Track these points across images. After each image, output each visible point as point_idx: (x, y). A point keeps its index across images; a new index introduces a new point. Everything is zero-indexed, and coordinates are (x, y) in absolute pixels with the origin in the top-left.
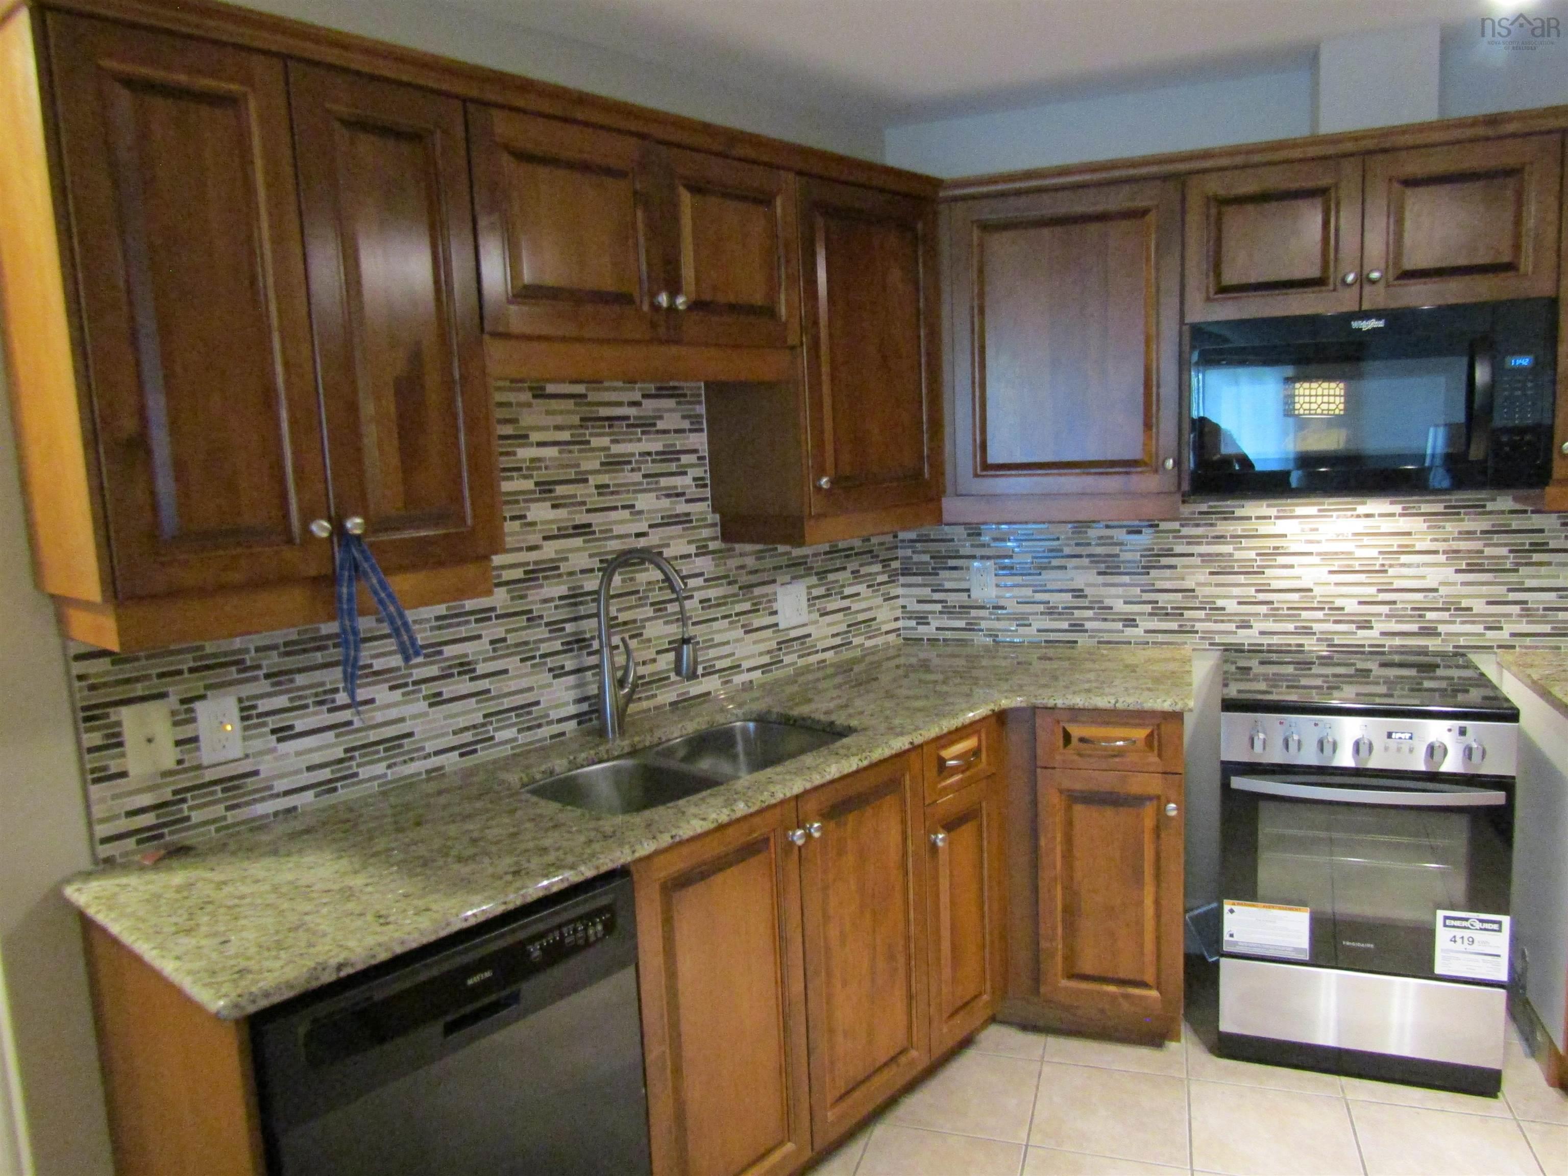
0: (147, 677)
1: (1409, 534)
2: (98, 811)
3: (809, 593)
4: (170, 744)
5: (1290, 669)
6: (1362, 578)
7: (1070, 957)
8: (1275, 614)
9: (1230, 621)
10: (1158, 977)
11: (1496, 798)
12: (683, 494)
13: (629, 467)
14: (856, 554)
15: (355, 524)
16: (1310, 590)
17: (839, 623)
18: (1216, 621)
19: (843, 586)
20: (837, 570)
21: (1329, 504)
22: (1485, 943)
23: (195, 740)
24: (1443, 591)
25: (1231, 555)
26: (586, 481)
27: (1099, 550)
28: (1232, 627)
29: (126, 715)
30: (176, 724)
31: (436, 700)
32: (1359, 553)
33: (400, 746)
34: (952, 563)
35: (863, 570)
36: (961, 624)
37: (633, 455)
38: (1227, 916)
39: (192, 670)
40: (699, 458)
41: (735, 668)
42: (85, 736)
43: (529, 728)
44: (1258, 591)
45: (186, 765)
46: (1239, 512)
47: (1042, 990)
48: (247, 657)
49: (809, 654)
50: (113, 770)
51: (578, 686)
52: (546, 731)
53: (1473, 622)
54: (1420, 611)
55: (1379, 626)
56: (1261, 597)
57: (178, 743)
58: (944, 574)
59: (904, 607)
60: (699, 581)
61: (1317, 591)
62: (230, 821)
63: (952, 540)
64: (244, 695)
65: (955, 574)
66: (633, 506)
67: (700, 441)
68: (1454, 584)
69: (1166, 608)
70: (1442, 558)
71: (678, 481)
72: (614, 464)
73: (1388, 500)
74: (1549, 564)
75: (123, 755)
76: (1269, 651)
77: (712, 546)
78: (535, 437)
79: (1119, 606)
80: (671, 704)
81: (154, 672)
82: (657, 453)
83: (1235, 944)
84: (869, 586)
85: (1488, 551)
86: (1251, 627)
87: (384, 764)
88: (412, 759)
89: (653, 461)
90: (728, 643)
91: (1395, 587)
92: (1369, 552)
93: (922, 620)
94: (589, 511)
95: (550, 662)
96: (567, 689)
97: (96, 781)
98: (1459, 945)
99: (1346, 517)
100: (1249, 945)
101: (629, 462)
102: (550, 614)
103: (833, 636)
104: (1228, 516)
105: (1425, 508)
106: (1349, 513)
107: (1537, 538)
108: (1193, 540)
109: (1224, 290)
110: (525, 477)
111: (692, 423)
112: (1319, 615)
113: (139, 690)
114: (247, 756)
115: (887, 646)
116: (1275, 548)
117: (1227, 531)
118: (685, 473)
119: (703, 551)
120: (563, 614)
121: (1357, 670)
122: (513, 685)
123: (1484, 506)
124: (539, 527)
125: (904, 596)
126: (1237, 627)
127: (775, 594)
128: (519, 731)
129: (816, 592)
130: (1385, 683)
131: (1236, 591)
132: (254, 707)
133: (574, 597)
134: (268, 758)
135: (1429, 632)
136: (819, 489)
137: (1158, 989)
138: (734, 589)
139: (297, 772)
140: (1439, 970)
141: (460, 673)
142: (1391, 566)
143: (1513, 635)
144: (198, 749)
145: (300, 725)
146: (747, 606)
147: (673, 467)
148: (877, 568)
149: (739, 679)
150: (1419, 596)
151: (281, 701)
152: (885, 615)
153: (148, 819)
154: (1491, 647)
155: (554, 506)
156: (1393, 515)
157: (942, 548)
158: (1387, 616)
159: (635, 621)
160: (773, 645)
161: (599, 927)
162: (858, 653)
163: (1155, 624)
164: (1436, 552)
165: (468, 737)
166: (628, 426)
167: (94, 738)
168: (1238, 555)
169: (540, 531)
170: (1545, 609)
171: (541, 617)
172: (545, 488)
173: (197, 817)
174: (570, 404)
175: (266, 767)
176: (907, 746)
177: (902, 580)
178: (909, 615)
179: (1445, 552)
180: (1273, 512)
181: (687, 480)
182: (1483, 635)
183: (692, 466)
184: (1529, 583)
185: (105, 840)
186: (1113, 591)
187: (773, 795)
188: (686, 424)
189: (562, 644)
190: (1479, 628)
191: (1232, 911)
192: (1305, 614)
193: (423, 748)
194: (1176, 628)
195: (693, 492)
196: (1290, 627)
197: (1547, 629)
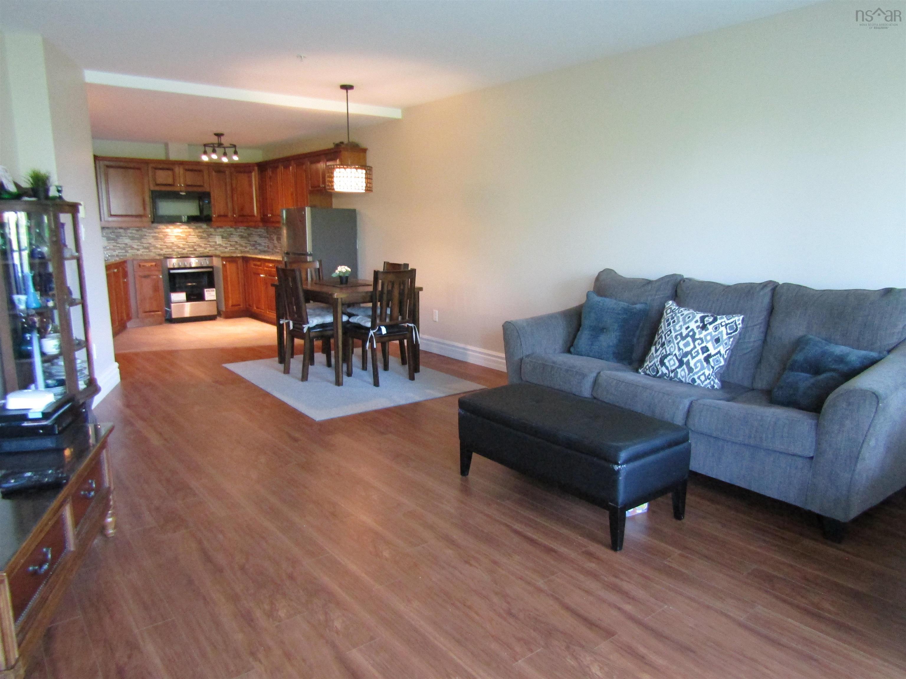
1: (190, 232)
6: (183, 240)
8: (167, 248)
9: (159, 249)
11: (211, 270)
16: (174, 243)
18: (156, 249)
22: (212, 294)
24: (197, 242)
27: (130, 235)
32: (182, 235)
54: (193, 247)
56: (164, 244)
69: (145, 247)
70: (196, 237)
83: (173, 301)
85: (203, 235)
86: (162, 250)
91: (188, 242)
92: (183, 235)
98: (208, 295)
100: (175, 301)
104: (157, 228)
105: (192, 227)
106: (178, 228)
107: (210, 233)
108: (150, 233)
116: (166, 234)
123: (201, 226)
131: (160, 243)
135: (195, 250)
137: (161, 312)
140: (205, 299)
142: (187, 238)
150: (193, 244)
156: (187, 228)
163: (144, 250)
164: (195, 235)
168: (159, 236)
170: (213, 245)
180: (165, 227)
182: (204, 250)
184: (210, 241)
186: (134, 244)
191: (172, 295)
192: (173, 247)
194: (148, 251)
196: (170, 250)
197: (214, 249)
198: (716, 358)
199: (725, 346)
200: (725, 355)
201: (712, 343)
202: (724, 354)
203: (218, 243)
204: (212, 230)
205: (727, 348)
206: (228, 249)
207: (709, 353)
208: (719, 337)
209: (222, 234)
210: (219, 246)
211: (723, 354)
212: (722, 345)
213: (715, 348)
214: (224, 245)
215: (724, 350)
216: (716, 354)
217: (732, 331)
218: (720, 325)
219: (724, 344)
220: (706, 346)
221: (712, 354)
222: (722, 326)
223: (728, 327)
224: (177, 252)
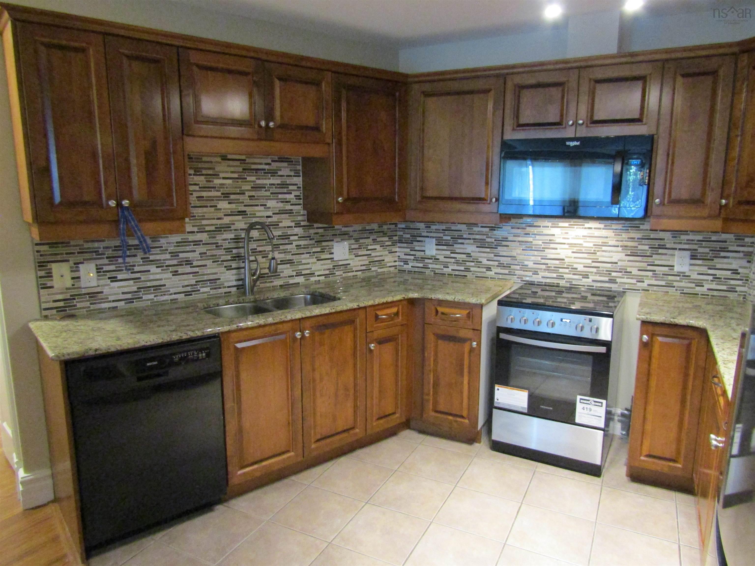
0: (62, 254)
1: (607, 237)
2: (43, 299)
3: (349, 247)
4: (70, 278)
5: (553, 294)
6: (585, 256)
7: (436, 403)
8: (548, 269)
9: (530, 271)
10: (468, 414)
11: (602, 349)
12: (290, 202)
13: (264, 189)
14: (375, 232)
15: (126, 203)
16: (563, 260)
17: (365, 261)
18: (524, 271)
19: (368, 245)
20: (365, 238)
21: (574, 222)
22: (595, 411)
23: (79, 278)
24: (620, 263)
25: (531, 242)
26: (244, 194)
27: (477, 237)
28: (530, 274)
29: (54, 267)
30: (72, 271)
31: (175, 273)
32: (585, 245)
33: (160, 289)
34: (419, 239)
35: (378, 239)
36: (421, 265)
37: (267, 184)
38: (496, 392)
39: (79, 253)
40: (298, 187)
41: (312, 274)
42: (39, 272)
43: (215, 289)
44: (542, 259)
45: (76, 286)
46: (536, 224)
47: (424, 416)
48: (100, 250)
49: (349, 272)
50: (48, 285)
51: (236, 274)
52: (222, 290)
53: (632, 278)
54: (609, 272)
55: (592, 278)
56: (543, 261)
57: (73, 278)
58: (415, 243)
59: (399, 256)
60: (296, 238)
61: (567, 260)
62: (91, 308)
63: (419, 229)
64: (98, 263)
65: (419, 243)
66: (266, 205)
67: (299, 180)
68: (625, 261)
69: (504, 264)
70: (620, 249)
71: (287, 196)
72: (256, 188)
73: (598, 222)
74: (666, 254)
75: (52, 280)
76: (545, 285)
77: (302, 223)
78: (222, 175)
79: (485, 261)
80: (281, 286)
81: (65, 252)
82: (278, 184)
83: (499, 403)
84: (381, 246)
85: (640, 247)
86: (538, 274)
87: (153, 295)
88: (165, 295)
89: (276, 188)
90: (308, 264)
91: (599, 260)
92: (589, 244)
93: (406, 262)
94: (245, 206)
95: (225, 264)
96: (233, 275)
97: (42, 288)
98: (585, 411)
99: (580, 228)
100: (503, 404)
101: (265, 188)
102: (226, 245)
103: (361, 266)
105: (614, 227)
106: (582, 227)
107: (662, 243)
108: (516, 235)
109: (519, 125)
110: (217, 191)
111: (295, 173)
112: (567, 271)
113: (59, 258)
114: (98, 286)
115: (390, 272)
116: (550, 240)
117: (530, 232)
118: (291, 193)
119: (298, 225)
120: (233, 245)
121: (582, 296)
122: (209, 271)
123: (639, 227)
124: (222, 211)
125: (399, 252)
126: (533, 274)
127: (333, 246)
128: (211, 289)
129: (353, 247)
130: (593, 303)
131: (533, 258)
132: (102, 268)
133: (237, 239)
134: (106, 287)
135: (612, 281)
136: (338, 202)
137: (469, 420)
138: (313, 242)
139: (118, 294)
140: (577, 421)
141: (186, 264)
142: (598, 251)
143: (649, 285)
144: (80, 281)
145: (120, 277)
146: (319, 249)
147: (285, 190)
148: (387, 239)
149: (313, 279)
150: (609, 265)
151: (112, 267)
152: (389, 259)
153: (61, 304)
154: (639, 290)
155: (229, 203)
156: (600, 229)
157: (415, 232)
158: (595, 273)
159: (265, 251)
160: (331, 266)
161: (204, 354)
162: (374, 274)
163: (499, 270)
164: (618, 246)
165: (189, 289)
166: (264, 173)
167: (42, 273)
168: (535, 242)
169: (223, 212)
170: (663, 274)
171: (222, 246)
172: (226, 196)
173: (79, 305)
174: (238, 163)
175: (106, 290)
176: (356, 307)
177: (399, 245)
178: (401, 260)
179: (621, 246)
180: (550, 224)
181: (292, 196)
182: (636, 284)
183: (294, 190)
184: (657, 262)
185: (45, 309)
186: (483, 255)
187: (286, 317)
188: (292, 173)
189: (231, 257)
190: (634, 281)
191: (498, 389)
192: (561, 270)
193: (169, 291)
194: (507, 273)
195: (294, 201)
196: (555, 275)
197: (663, 283)
203: (677, 269)
204: (667, 236)
206: (707, 286)
209: (695, 247)
210: (678, 278)
214: (695, 276)
224: (569, 281)
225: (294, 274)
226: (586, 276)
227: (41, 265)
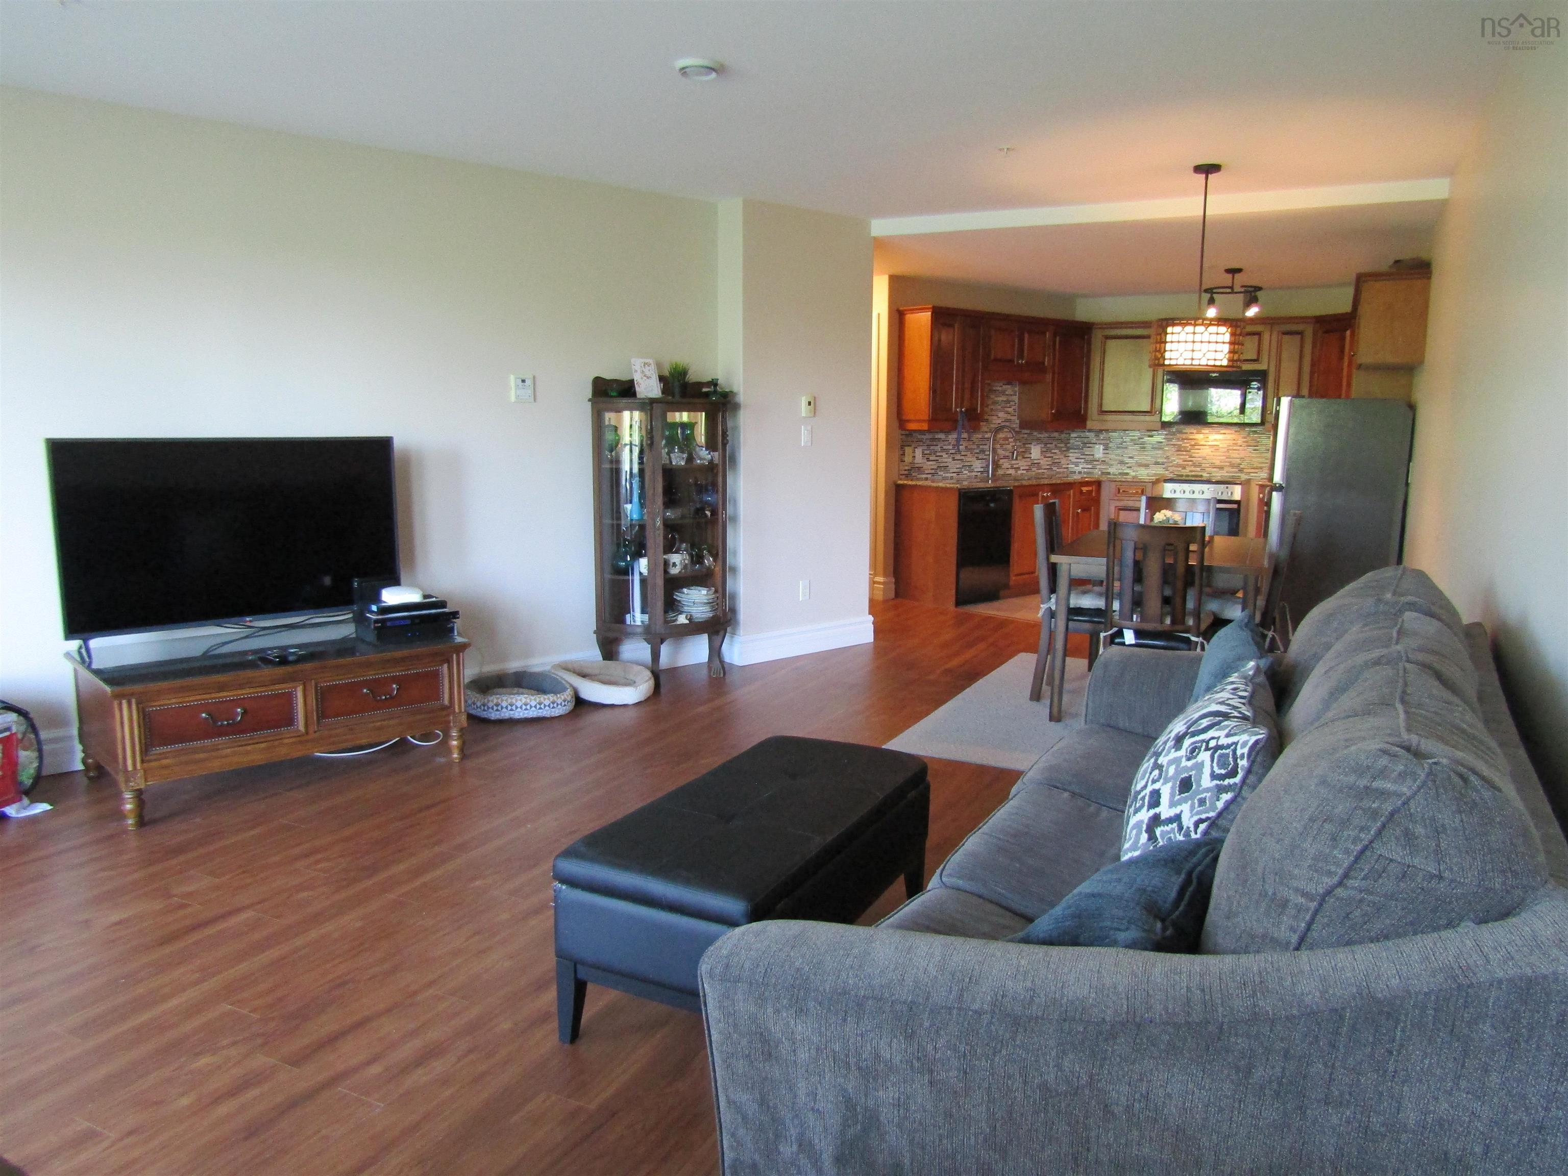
0: (910, 441)
1: (1236, 439)
3: (1041, 449)
4: (911, 457)
6: (1222, 454)
8: (1195, 465)
11: (1235, 506)
12: (1011, 413)
13: (998, 404)
14: (1056, 439)
15: (963, 410)
16: (1206, 457)
17: (1049, 461)
18: (1175, 467)
19: (1052, 449)
20: (1051, 443)
23: (915, 457)
26: (988, 407)
28: (1180, 469)
29: (906, 449)
31: (954, 459)
32: (1221, 445)
34: (1089, 445)
35: (1058, 445)
36: (1090, 466)
37: (999, 401)
39: (916, 441)
40: (1016, 403)
41: (1019, 468)
43: (970, 472)
44: (1189, 457)
45: (913, 462)
46: (1184, 431)
50: (903, 460)
52: (974, 474)
54: (1238, 465)
55: (1226, 469)
56: (1191, 459)
58: (1085, 449)
59: (1071, 460)
60: (1012, 440)
61: (1208, 457)
62: (917, 477)
63: (1089, 437)
64: (923, 449)
65: (1089, 449)
66: (998, 415)
67: (1016, 398)
68: (1250, 456)
70: (1246, 448)
71: (1010, 410)
72: (995, 403)
75: (905, 457)
76: (1192, 477)
77: (1016, 430)
79: (1144, 461)
80: (1002, 474)
82: (1006, 401)
84: (1060, 451)
86: (1186, 469)
88: (948, 473)
89: (1005, 403)
91: (1231, 457)
92: (1224, 445)
93: (1077, 465)
94: (988, 415)
95: (976, 455)
103: (1048, 465)
111: (1015, 393)
113: (908, 444)
114: (922, 463)
116: (1197, 443)
118: (1012, 407)
119: (1014, 431)
125: (1071, 456)
127: (1032, 447)
129: (1043, 449)
132: (924, 452)
133: (983, 438)
134: (925, 464)
135: (1240, 471)
138: (1021, 444)
139: (929, 469)
141: (958, 453)
142: (1230, 450)
144: (915, 459)
145: (931, 458)
146: (1024, 450)
147: (1009, 405)
148: (1062, 445)
149: (1020, 472)
150: (1239, 460)
151: (928, 452)
152: (1064, 462)
153: (907, 472)
157: (1086, 440)
160: (1030, 464)
162: (1055, 472)
164: (1244, 446)
165: (958, 470)
166: (999, 393)
167: (901, 453)
168: (1184, 445)
173: (914, 474)
175: (925, 467)
177: (1071, 450)
180: (1195, 431)
181: (1012, 409)
183: (1014, 405)
188: (1013, 393)
195: (1013, 413)
198: (1169, 832)
199: (1197, 809)
200: (1196, 833)
201: (1173, 788)
202: (1192, 829)
205: (1204, 816)
207: (1157, 810)
208: (1191, 776)
211: (1188, 828)
212: (1190, 802)
213: (1172, 804)
215: (1192, 816)
216: (1170, 820)
217: (1223, 772)
218: (1204, 744)
219: (1196, 801)
220: (1159, 789)
221: (1163, 817)
222: (1207, 749)
223: (1216, 756)
225: (1009, 466)
226: (1221, 468)
227: (902, 447)
